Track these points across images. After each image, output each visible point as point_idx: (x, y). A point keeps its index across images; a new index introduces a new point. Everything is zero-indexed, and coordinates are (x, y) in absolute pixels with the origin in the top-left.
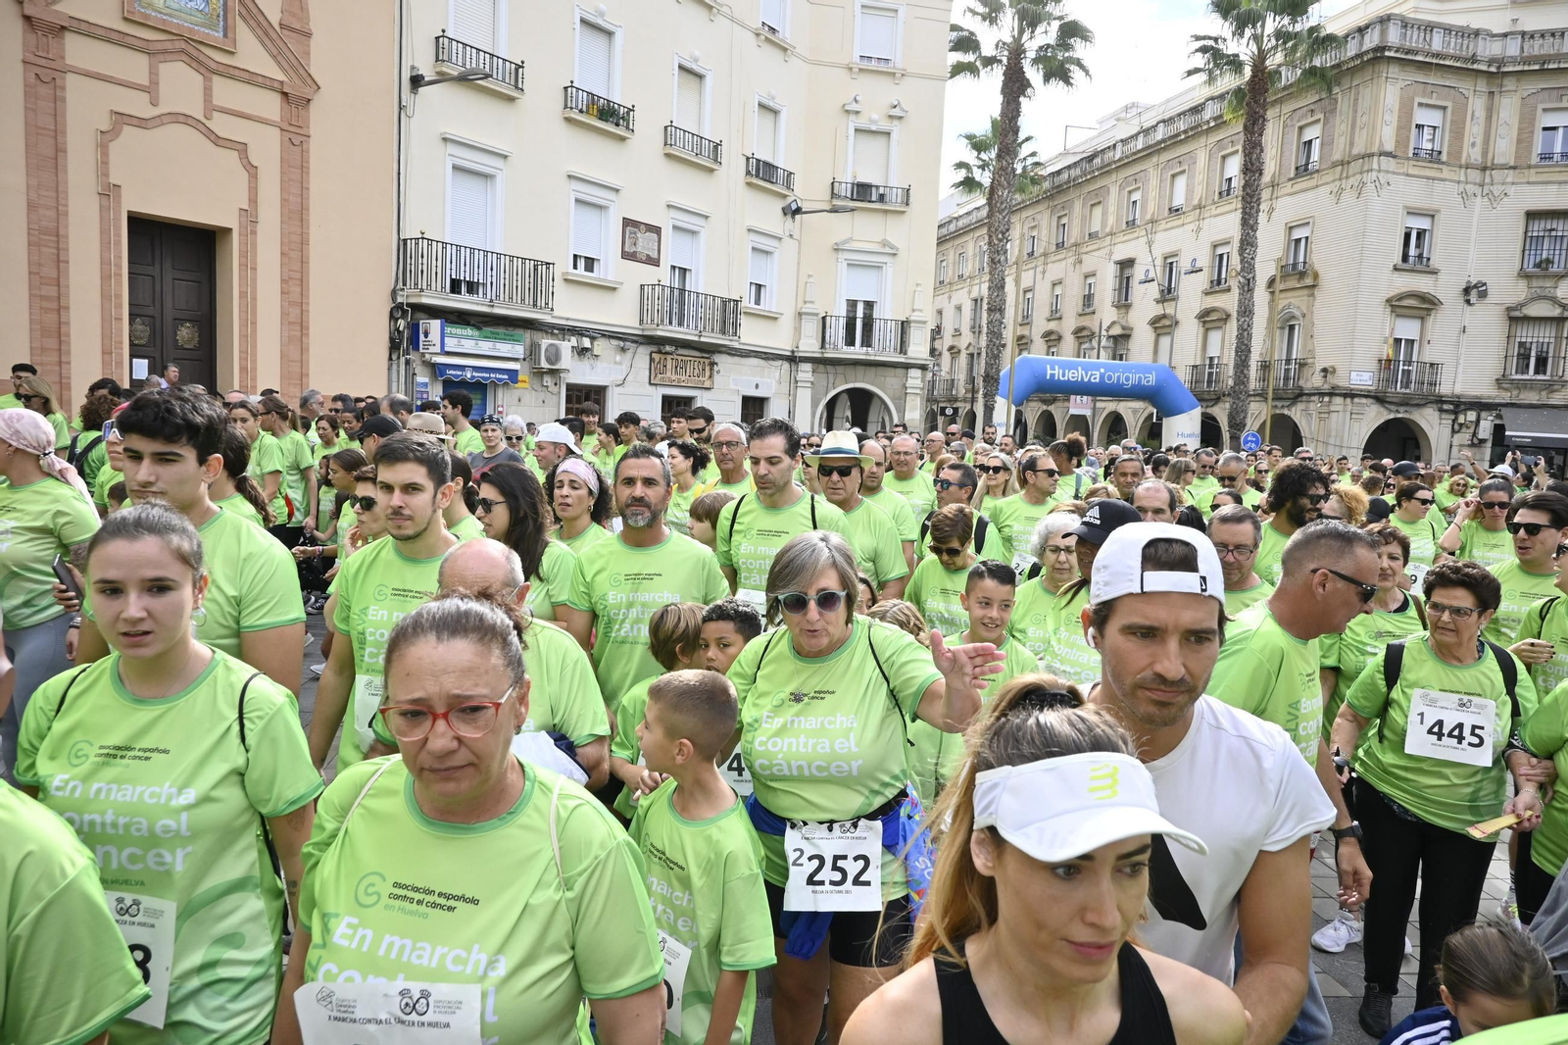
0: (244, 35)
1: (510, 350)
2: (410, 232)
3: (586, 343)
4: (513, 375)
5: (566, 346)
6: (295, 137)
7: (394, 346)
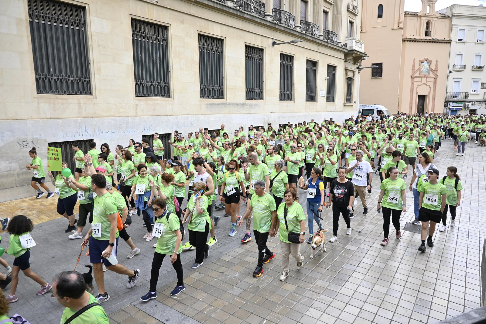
0: (431, 73)
1: (461, 105)
2: (447, 92)
3: (473, 103)
4: (461, 109)
5: (470, 104)
6: (435, 83)
7: (445, 106)
